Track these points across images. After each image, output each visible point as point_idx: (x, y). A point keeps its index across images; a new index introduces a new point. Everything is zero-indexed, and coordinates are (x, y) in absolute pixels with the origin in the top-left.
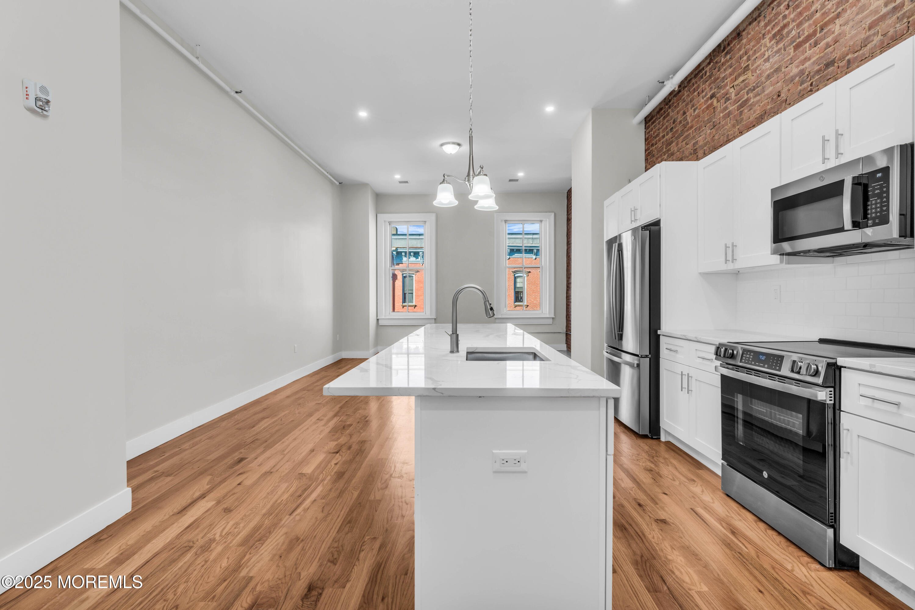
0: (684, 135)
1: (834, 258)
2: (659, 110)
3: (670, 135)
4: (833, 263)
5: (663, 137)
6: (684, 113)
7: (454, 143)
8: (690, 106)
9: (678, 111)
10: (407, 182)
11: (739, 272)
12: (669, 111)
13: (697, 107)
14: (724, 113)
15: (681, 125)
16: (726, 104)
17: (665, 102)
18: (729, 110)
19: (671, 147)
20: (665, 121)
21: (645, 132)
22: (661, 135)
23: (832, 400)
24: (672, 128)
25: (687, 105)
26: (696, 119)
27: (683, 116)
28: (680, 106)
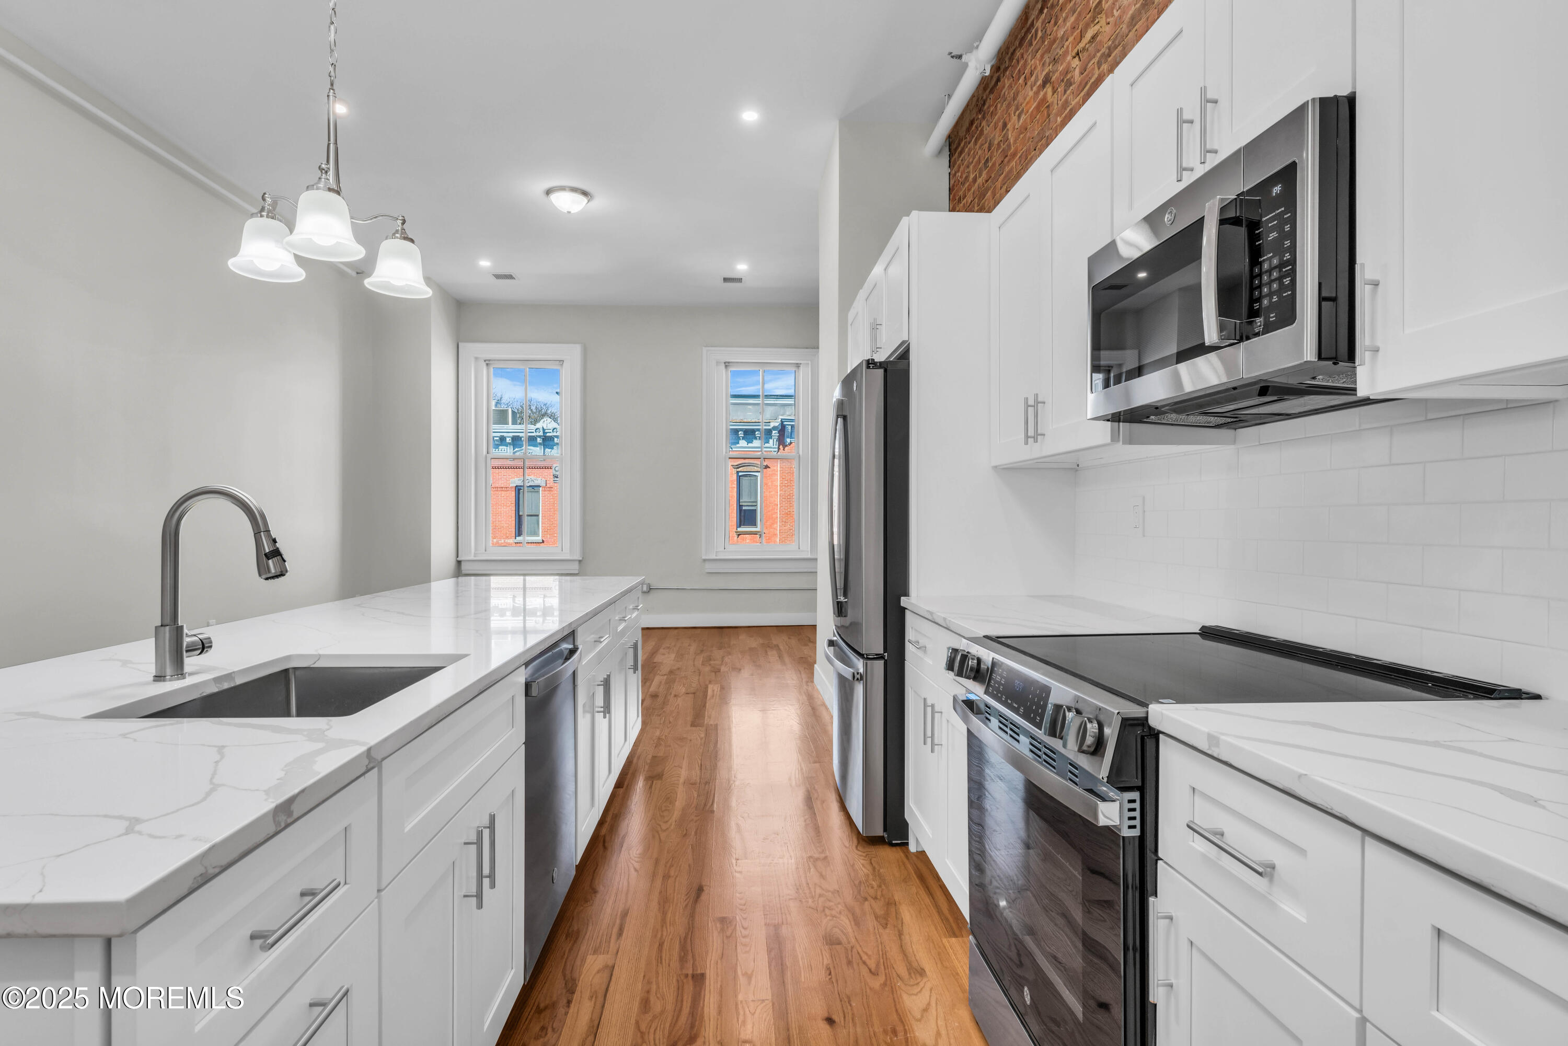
0: (1004, 173)
1: (1239, 430)
2: (969, 125)
3: (984, 175)
4: (1234, 442)
5: (975, 180)
6: (1005, 125)
7: (574, 190)
8: (1013, 108)
9: (995, 123)
10: (510, 277)
11: (1078, 465)
12: (982, 125)
13: (1023, 110)
14: (1063, 116)
15: (1000, 151)
16: (1066, 95)
17: (977, 105)
18: (1070, 107)
19: (984, 203)
20: (978, 147)
21: (949, 173)
22: (972, 176)
23: (1134, 827)
24: (987, 161)
25: (1009, 106)
26: (1022, 136)
27: (1003, 131)
28: (1000, 111)
